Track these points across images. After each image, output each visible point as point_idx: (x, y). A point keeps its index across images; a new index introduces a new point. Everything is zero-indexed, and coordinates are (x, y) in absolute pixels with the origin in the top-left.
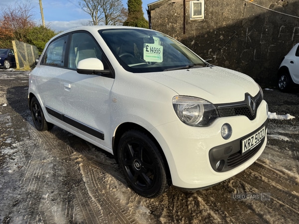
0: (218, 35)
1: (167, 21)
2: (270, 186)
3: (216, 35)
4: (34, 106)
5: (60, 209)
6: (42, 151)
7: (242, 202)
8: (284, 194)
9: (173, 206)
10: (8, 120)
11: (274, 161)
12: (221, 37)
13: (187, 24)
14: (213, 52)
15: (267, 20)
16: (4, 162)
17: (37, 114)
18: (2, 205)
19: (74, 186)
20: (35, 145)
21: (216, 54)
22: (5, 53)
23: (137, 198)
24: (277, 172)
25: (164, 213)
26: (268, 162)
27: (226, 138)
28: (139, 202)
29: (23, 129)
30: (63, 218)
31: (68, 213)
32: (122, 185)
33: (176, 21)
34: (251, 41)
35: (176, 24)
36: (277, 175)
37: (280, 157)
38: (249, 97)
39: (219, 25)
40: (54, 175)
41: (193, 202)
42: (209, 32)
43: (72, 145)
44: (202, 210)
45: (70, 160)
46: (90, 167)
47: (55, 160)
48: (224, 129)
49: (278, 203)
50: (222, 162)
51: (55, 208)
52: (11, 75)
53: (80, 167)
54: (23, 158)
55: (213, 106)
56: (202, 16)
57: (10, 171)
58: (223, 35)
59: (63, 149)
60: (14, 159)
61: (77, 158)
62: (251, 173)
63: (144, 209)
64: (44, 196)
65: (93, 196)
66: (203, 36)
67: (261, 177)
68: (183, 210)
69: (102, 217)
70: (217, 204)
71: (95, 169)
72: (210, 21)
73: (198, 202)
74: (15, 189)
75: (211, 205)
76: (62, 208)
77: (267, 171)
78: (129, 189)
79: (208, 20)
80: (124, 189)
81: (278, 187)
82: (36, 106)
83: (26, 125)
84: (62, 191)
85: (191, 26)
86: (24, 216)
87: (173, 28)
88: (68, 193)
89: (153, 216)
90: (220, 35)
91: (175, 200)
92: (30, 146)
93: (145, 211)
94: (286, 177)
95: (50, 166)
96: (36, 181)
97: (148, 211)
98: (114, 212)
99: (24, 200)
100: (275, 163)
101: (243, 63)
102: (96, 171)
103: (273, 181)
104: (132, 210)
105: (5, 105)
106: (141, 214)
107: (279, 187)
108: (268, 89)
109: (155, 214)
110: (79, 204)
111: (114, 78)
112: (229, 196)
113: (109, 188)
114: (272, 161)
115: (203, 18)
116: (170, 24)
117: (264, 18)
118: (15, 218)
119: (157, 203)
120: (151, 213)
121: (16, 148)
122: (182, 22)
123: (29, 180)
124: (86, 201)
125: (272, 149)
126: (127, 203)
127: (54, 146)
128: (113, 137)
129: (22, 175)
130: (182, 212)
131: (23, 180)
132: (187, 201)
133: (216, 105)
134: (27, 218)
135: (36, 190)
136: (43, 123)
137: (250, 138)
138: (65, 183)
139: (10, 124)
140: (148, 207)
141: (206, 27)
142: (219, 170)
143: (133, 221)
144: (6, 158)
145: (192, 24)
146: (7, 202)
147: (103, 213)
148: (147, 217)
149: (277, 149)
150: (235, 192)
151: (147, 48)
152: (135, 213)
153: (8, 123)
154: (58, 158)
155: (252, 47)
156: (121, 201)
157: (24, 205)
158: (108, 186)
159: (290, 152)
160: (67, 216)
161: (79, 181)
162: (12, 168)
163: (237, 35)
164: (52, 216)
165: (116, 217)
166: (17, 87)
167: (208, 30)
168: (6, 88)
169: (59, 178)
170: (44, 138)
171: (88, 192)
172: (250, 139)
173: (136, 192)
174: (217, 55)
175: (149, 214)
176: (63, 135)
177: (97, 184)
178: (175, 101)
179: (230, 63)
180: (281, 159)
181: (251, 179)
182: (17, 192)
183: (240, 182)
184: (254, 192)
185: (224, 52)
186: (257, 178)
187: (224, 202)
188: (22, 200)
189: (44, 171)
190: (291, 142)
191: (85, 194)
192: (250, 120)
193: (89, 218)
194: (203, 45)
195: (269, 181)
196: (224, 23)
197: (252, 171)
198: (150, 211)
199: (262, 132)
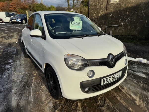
0: (125, 12)
1: (98, 3)
2: (120, 103)
3: (124, 11)
4: (23, 46)
6: (22, 68)
7: (100, 109)
8: (125, 108)
9: (65, 105)
10: (15, 50)
11: (130, 89)
12: (127, 13)
13: (108, 5)
14: (122, 21)
16: (4, 72)
17: (24, 50)
19: (27, 88)
20: (20, 64)
21: (123, 22)
22: (23, 16)
23: (50, 98)
24: (128, 95)
25: (59, 108)
26: (125, 88)
27: (90, 77)
28: (51, 100)
29: (19, 56)
30: (15, 103)
32: (47, 91)
33: (103, 4)
34: (144, 15)
35: (102, 5)
37: (134, 87)
38: (111, 56)
39: (127, 6)
40: (21, 81)
41: (75, 105)
42: (121, 10)
44: (78, 110)
45: (32, 74)
47: (25, 74)
53: (33, 79)
54: (13, 71)
57: (4, 77)
58: (128, 12)
59: (31, 68)
60: (8, 71)
61: (35, 74)
64: (12, 91)
65: (32, 94)
66: (117, 12)
67: (117, 97)
69: (31, 105)
70: (86, 108)
72: (122, 3)
73: (78, 105)
74: (3, 85)
75: (83, 108)
77: (123, 94)
78: (49, 93)
79: (121, 3)
80: (47, 93)
81: (123, 104)
83: (21, 54)
84: (21, 90)
87: (101, 7)
88: (23, 91)
89: (53, 109)
90: (127, 11)
91: (67, 103)
92: (18, 65)
94: (131, 99)
95: (21, 76)
96: (13, 83)
97: (52, 106)
101: (138, 28)
103: (123, 100)
105: (17, 43)
106: (49, 107)
109: (55, 108)
111: (45, 40)
112: (94, 105)
113: (41, 91)
115: (118, 2)
116: (99, 5)
119: (58, 103)
121: (12, 65)
122: (106, 4)
126: (45, 100)
127: (28, 66)
129: (8, 79)
130: (68, 109)
131: (8, 81)
132: (73, 104)
133: (88, 60)
134: (2, 100)
135: (11, 87)
136: (26, 55)
137: (108, 77)
138: (24, 86)
139: (15, 53)
140: (53, 104)
141: (119, 7)
142: (87, 92)
143: (44, 109)
144: (6, 70)
145: (111, 5)
147: (33, 103)
148: (50, 109)
149: (135, 82)
150: (99, 103)
152: (46, 106)
154: (26, 73)
155: (145, 19)
156: (43, 98)
157: (3, 94)
158: (41, 90)
159: (142, 85)
160: (18, 102)
161: (30, 86)
163: (136, 12)
164: (11, 101)
165: (37, 106)
167: (120, 8)
169: (22, 83)
170: (26, 61)
174: (124, 23)
176: (33, 62)
177: (37, 88)
179: (131, 28)
180: (134, 88)
181: (111, 97)
182: (3, 87)
183: (105, 98)
184: (109, 104)
185: (128, 21)
186: (115, 97)
187: (91, 107)
188: (3, 91)
189: (18, 79)
190: (146, 78)
191: (30, 92)
192: (110, 68)
193: (26, 105)
194: (117, 17)
195: (120, 100)
196: (130, 5)
197: (114, 93)
198: (54, 106)
199: (119, 74)
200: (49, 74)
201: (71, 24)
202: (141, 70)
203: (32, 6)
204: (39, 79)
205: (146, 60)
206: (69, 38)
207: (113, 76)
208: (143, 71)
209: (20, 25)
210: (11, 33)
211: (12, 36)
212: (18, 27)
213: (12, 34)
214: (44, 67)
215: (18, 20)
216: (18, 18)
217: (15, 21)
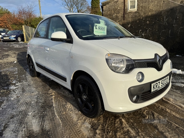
0: (146, 21)
1: (113, 12)
2: (171, 115)
3: (144, 21)
4: (30, 62)
5: (37, 122)
6: (32, 88)
7: (151, 124)
8: (180, 121)
9: (106, 124)
10: (16, 70)
11: (176, 100)
13: (126, 14)
14: (142, 31)
15: (178, 11)
16: (10, 94)
17: (31, 67)
18: (5, 117)
19: (47, 109)
20: (29, 84)
21: (144, 32)
22: (19, 33)
23: (84, 118)
24: (177, 106)
25: (100, 127)
26: (172, 100)
27: (140, 81)
28: (85, 120)
29: (23, 76)
30: (38, 127)
31: (41, 124)
32: (76, 110)
33: (119, 13)
34: (167, 24)
35: (119, 14)
36: (177, 108)
37: (181, 98)
38: (158, 56)
39: (146, 14)
40: (37, 102)
41: (119, 122)
42: (140, 19)
43: (50, 86)
44: (124, 127)
45: (48, 94)
46: (59, 98)
47: (39, 94)
48: (139, 76)
49: (175, 126)
50: (138, 97)
51: (34, 121)
52: (21, 45)
53: (52, 98)
54: (21, 91)
55: (132, 61)
56: (136, 9)
57: (12, 99)
58: (149, 21)
59: (44, 88)
61: (52, 93)
62: (159, 106)
63: (87, 125)
64: (29, 113)
65: (58, 115)
66: (136, 22)
67: (166, 109)
68: (112, 127)
69: (61, 127)
70: (134, 124)
72: (141, 12)
73: (122, 122)
74: (14, 109)
75: (130, 125)
76: (38, 121)
77: (171, 106)
78: (80, 112)
79: (139, 11)
80: (77, 112)
81: (176, 116)
82: (31, 62)
83: (25, 73)
84: (40, 111)
85: (128, 15)
86: (16, 124)
87: (117, 17)
88: (43, 113)
89: (92, 129)
90: (147, 21)
91: (108, 120)
92: (26, 85)
93: (88, 126)
94: (183, 110)
95: (35, 97)
96: (26, 105)
97: (89, 126)
98: (69, 125)
99: (17, 115)
100: (177, 101)
101: (161, 39)
102: (61, 101)
103: (173, 112)
104: (80, 124)
105: (16, 62)
106: (85, 127)
107: (178, 116)
108: (178, 56)
109: (94, 128)
110: (48, 119)
111: (72, 43)
113: (68, 111)
114: (175, 99)
115: (136, 10)
116: (115, 14)
117: (176, 10)
118: (10, 125)
119: (96, 121)
120: (92, 127)
121: (18, 86)
122: (123, 13)
123: (22, 104)
124: (53, 118)
126: (78, 121)
127: (40, 86)
128: (71, 80)
129: (18, 101)
130: (111, 128)
131: (19, 104)
132: (115, 122)
133: (134, 60)
134: (17, 126)
135: (25, 110)
136: (35, 72)
138: (42, 107)
139: (17, 73)
140: (90, 123)
141: (138, 16)
142: (135, 102)
143: (80, 131)
144: (12, 91)
145: (129, 14)
146: (7, 116)
147: (62, 125)
148: (88, 129)
149: (179, 92)
150: (147, 118)
151: (96, 27)
152: (81, 127)
153: (15, 72)
154: (40, 93)
155: (168, 29)
156: (74, 119)
157: (17, 118)
158: (67, 110)
160: (41, 126)
161: (51, 106)
162: (13, 97)
163: (158, 20)
164: (32, 125)
165: (70, 128)
166: (24, 52)
167: (139, 17)
168: (17, 53)
169: (39, 104)
170: (35, 81)
171: (55, 113)
172: (157, 83)
173: (84, 114)
174: (145, 33)
175: (90, 128)
176: (46, 80)
177: (61, 108)
178: (107, 57)
179: (153, 39)
180: (181, 99)
181: (159, 110)
182: (14, 110)
183: (151, 111)
184: (160, 118)
185: (149, 32)
186: (163, 109)
187: (139, 123)
188: (16, 115)
189: (31, 100)
191: (53, 114)
192: (158, 71)
193: (53, 128)
194: (136, 27)
195: (171, 112)
196: (150, 13)
198: (91, 126)
199: (167, 80)
200: (81, 86)
201: (96, 28)
203: (28, 20)
204: (60, 98)
205: (181, 70)
206: (102, 39)
207: (162, 81)
208: (183, 82)
209: (14, 43)
210: (6, 52)
211: (8, 55)
212: (13, 45)
213: (7, 53)
214: (72, 79)
215: (12, 38)
216: (11, 35)
217: (8, 38)
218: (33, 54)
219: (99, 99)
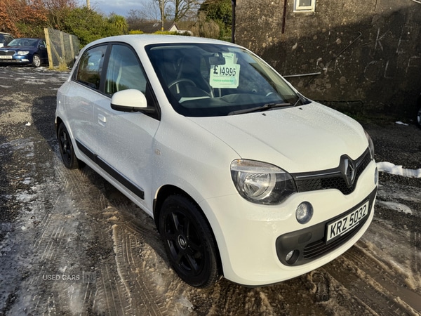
0: (333, 37)
1: (259, 12)
2: (367, 285)
3: (330, 37)
4: (63, 135)
5: (78, 291)
6: (68, 200)
7: (321, 306)
8: (384, 300)
9: (226, 302)
10: (30, 148)
11: (381, 246)
12: (338, 40)
13: (288, 19)
14: (324, 62)
15: (410, 17)
16: (18, 213)
17: (65, 146)
18: (9, 276)
19: (101, 258)
20: (60, 190)
21: (328, 65)
22: (35, 44)
23: (179, 285)
24: (381, 264)
25: (212, 311)
26: (371, 245)
28: (181, 291)
29: (48, 164)
30: (80, 305)
31: (88, 298)
32: (163, 263)
33: (273, 14)
34: (382, 48)
35: (272, 17)
36: (381, 268)
37: (392, 241)
39: (336, 22)
40: (78, 239)
41: (253, 299)
42: (321, 32)
43: (107, 196)
44: (263, 312)
45: (102, 217)
46: (126, 231)
47: (82, 216)
49: (371, 313)
51: (72, 289)
53: (112, 230)
54: (42, 209)
55: (289, 176)
56: (312, 7)
57: (23, 228)
58: (341, 37)
59: (95, 200)
60: (30, 210)
61: (111, 216)
62: (343, 262)
63: (186, 303)
64: (61, 269)
65: (123, 276)
66: (311, 38)
67: (356, 270)
68: (237, 309)
69: (129, 308)
70: (285, 305)
71: (132, 235)
72: (323, 15)
73: (260, 299)
74: (27, 254)
75: (277, 306)
76: (82, 289)
77: (368, 261)
78: (170, 270)
79: (320, 13)
80: (164, 270)
81: (377, 288)
82: (65, 134)
83: (52, 157)
84: (85, 265)
85: (294, 22)
86: (33, 295)
87: (267, 23)
88: (92, 268)
89: (196, 314)
90: (336, 37)
91: (229, 294)
92: (53, 192)
93: (186, 305)
94: (393, 273)
95: (73, 226)
96: (54, 245)
97: (190, 306)
98: (147, 302)
99: (36, 272)
100: (382, 249)
101: (366, 81)
102: (132, 238)
103: (372, 277)
104: (170, 302)
105: (29, 124)
106: (181, 310)
107: (380, 288)
108: (400, 123)
110: (103, 285)
111: (160, 120)
112: (304, 295)
113: (146, 266)
114: (379, 245)
115: (313, 10)
116: (263, 17)
117: (407, 14)
118: (21, 298)
119: (204, 296)
120: (194, 310)
121: (35, 192)
122: (281, 16)
123: (45, 243)
124: (113, 283)
125: (383, 225)
126: (166, 292)
127: (85, 195)
128: (154, 199)
129: (38, 235)
130: (235, 312)
131: (38, 243)
132: (245, 297)
133: (292, 175)
134: (36, 299)
135: (52, 259)
136: (73, 160)
137: (342, 220)
138: (91, 253)
139: (32, 154)
140: (191, 300)
141: (317, 24)
142: (290, 263)
144: (21, 207)
145: (296, 19)
146: (14, 273)
147: (132, 302)
148: (188, 314)
149: (390, 226)
150: (314, 290)
152: (173, 307)
153: (29, 152)
154: (86, 214)
155: (383, 59)
156: (158, 286)
157: (34, 280)
158: (144, 263)
159: (408, 233)
160: (87, 302)
161: (108, 252)
162: (26, 223)
163: (362, 38)
164: (67, 300)
165: (148, 310)
166: (47, 97)
167: (319, 29)
168: (32, 98)
169: (84, 244)
170: (73, 179)
171: (118, 269)
172: (341, 222)
173: (179, 276)
174: (329, 67)
175: (191, 311)
176: (96, 179)
177: (130, 258)
178: (234, 167)
179: (347, 80)
180: (392, 244)
181: (341, 272)
182: (29, 260)
183: (325, 274)
184: (341, 292)
185: (339, 63)
186: (350, 270)
187: (296, 303)
188: (33, 272)
189: (66, 232)
190: (413, 216)
191: (114, 271)
192: (345, 194)
193: (113, 308)
194: (310, 52)
195: (366, 278)
196: (344, 20)
197: (345, 259)
198: (194, 305)
199: (363, 210)
200: (174, 217)
201: (215, 73)
202: (395, 195)
203: (58, 14)
204: (128, 230)
205: (401, 166)
206: (227, 115)
207: (352, 215)
208: (402, 198)
209: (26, 71)
210: (6, 95)
211: (11, 105)
212: (21, 76)
213: (8, 99)
214: (156, 198)
215: (19, 57)
216: (17, 51)
217: (11, 57)
218: (69, 120)
219: (213, 253)
